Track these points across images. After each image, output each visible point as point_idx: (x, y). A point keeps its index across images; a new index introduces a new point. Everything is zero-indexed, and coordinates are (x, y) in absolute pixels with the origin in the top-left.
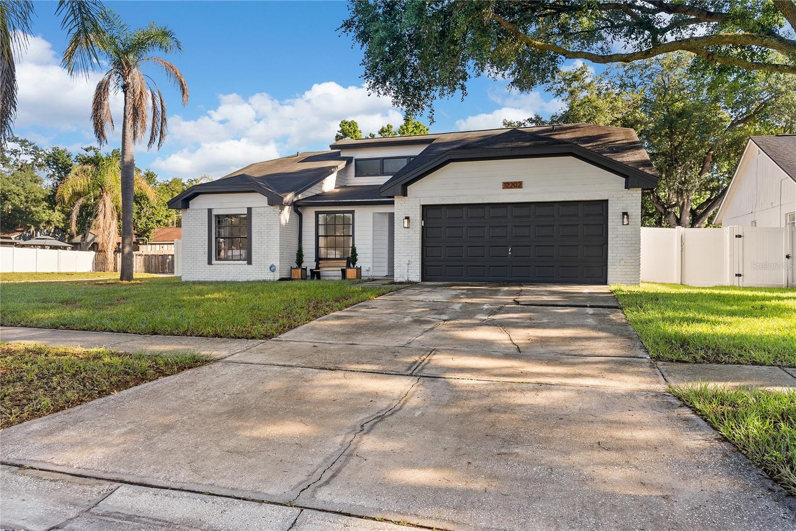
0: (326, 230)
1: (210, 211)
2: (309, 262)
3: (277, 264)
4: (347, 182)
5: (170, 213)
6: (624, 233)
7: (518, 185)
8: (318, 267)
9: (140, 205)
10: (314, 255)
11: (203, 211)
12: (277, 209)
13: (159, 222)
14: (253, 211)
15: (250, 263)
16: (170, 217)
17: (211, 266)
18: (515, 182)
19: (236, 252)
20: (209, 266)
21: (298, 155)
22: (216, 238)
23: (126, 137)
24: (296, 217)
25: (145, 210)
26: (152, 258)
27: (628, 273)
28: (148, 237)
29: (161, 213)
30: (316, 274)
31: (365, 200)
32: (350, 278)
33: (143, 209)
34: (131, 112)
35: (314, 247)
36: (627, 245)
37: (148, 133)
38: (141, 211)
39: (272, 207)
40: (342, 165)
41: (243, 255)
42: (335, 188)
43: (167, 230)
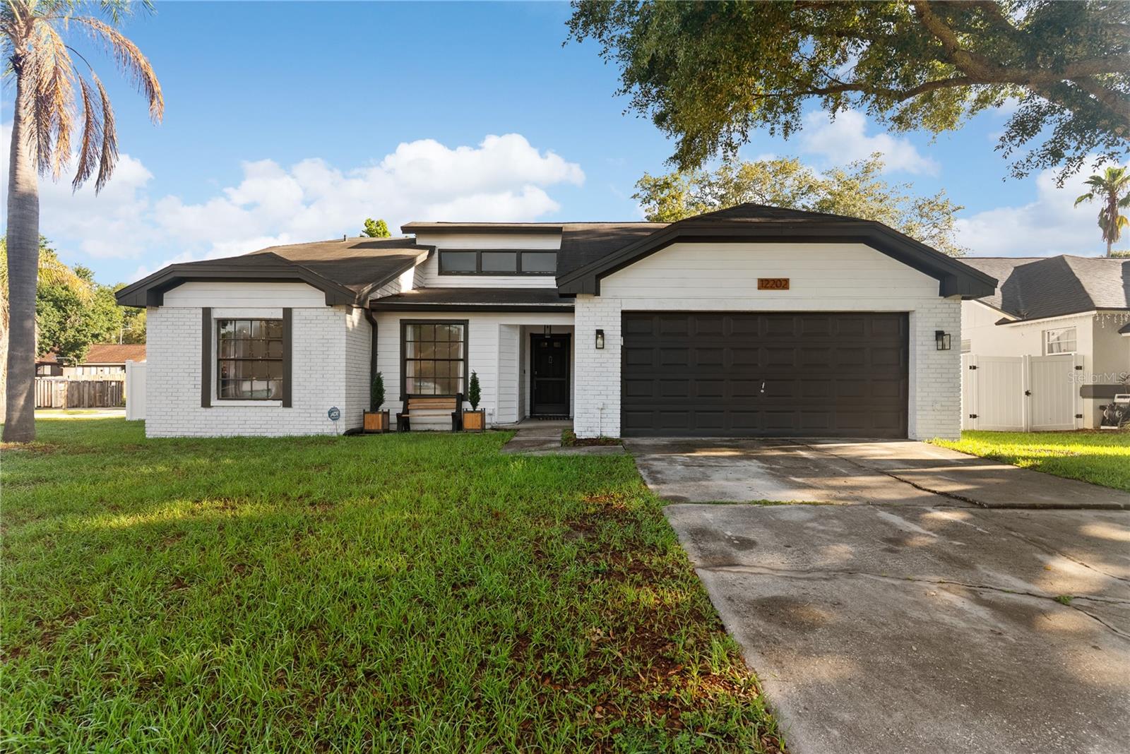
0: (418, 350)
1: (207, 312)
2: (392, 404)
3: (342, 406)
4: (427, 281)
5: (115, 325)
6: (938, 362)
7: (782, 284)
8: (406, 410)
9: (65, 311)
10: (398, 390)
11: (194, 311)
12: (341, 312)
13: (95, 336)
14: (295, 314)
15: (287, 403)
16: (114, 330)
17: (208, 410)
18: (779, 280)
19: (260, 386)
20: (203, 409)
21: (345, 240)
22: (219, 360)
23: (19, 159)
24: (367, 328)
25: (73, 319)
26: (84, 386)
27: (943, 422)
28: (78, 357)
29: (100, 324)
30: (404, 423)
31: (491, 304)
32: (471, 427)
33: (69, 317)
34: (31, 104)
35: (398, 376)
36: (943, 380)
37: (75, 160)
38: (66, 320)
39: (331, 309)
40: (422, 256)
41: (273, 391)
42: (414, 289)
43: (110, 348)
